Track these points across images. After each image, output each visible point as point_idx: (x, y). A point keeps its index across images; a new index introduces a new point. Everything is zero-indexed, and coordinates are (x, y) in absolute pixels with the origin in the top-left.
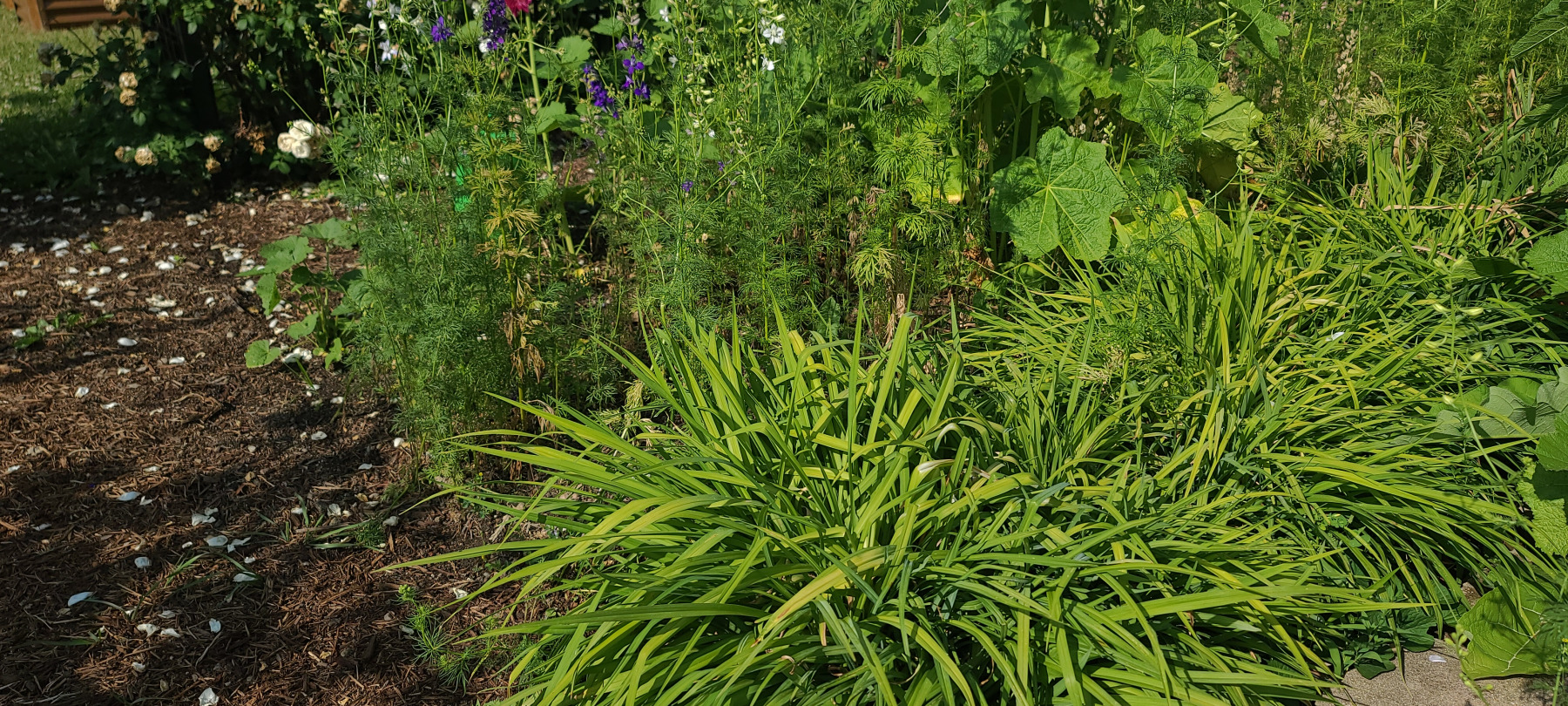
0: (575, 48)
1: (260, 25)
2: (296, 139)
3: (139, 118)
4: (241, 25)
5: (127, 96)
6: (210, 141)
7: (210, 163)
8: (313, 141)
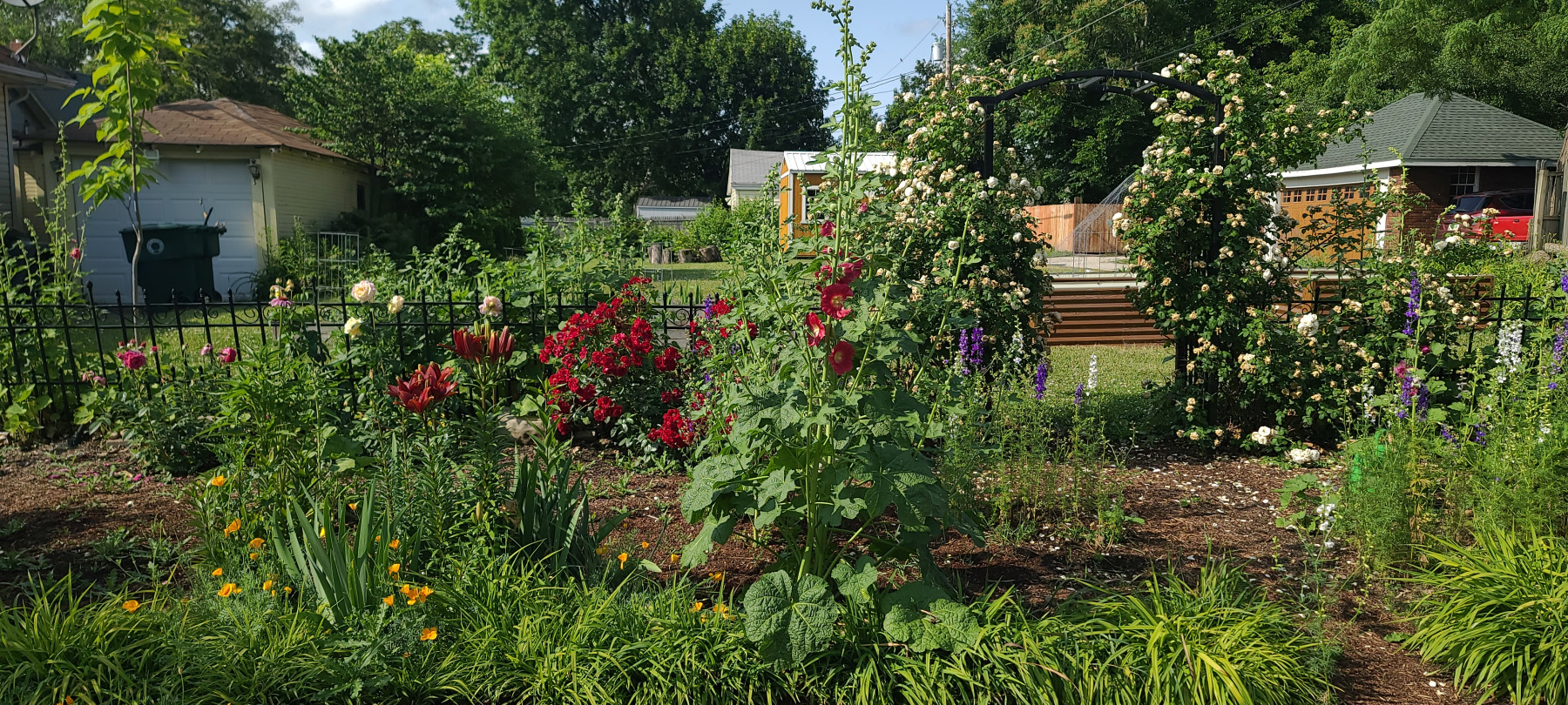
0: (1437, 415)
1: (1251, 379)
2: (1261, 435)
3: (1190, 418)
4: (1243, 380)
5: (1189, 408)
6: (1219, 432)
7: (1217, 442)
8: (1270, 437)
